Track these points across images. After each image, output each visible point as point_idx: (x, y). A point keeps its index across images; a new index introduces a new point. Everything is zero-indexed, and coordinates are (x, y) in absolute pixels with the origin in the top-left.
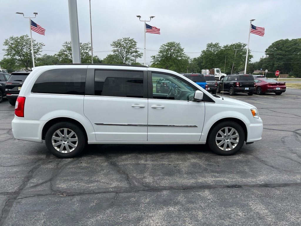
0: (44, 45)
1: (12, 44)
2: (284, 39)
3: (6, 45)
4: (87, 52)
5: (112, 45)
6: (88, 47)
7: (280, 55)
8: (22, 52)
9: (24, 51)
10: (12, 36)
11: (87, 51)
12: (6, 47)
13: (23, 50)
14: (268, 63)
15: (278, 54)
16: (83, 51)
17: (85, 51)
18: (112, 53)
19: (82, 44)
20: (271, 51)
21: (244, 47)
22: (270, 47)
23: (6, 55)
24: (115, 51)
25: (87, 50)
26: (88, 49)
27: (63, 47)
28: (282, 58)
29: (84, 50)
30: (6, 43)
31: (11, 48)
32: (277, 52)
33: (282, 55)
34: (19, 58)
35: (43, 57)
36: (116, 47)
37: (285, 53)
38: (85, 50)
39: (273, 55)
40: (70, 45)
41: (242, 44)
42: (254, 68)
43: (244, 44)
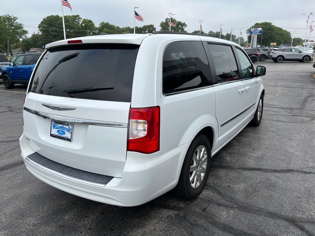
2: (54, 15)
7: (56, 31)
14: (44, 40)
15: (53, 31)
20: (44, 27)
21: (15, 20)
22: (42, 23)
28: (57, 35)
32: (51, 29)
33: (57, 32)
37: (60, 29)
39: (48, 31)
41: (12, 17)
42: (29, 45)
43: (15, 17)
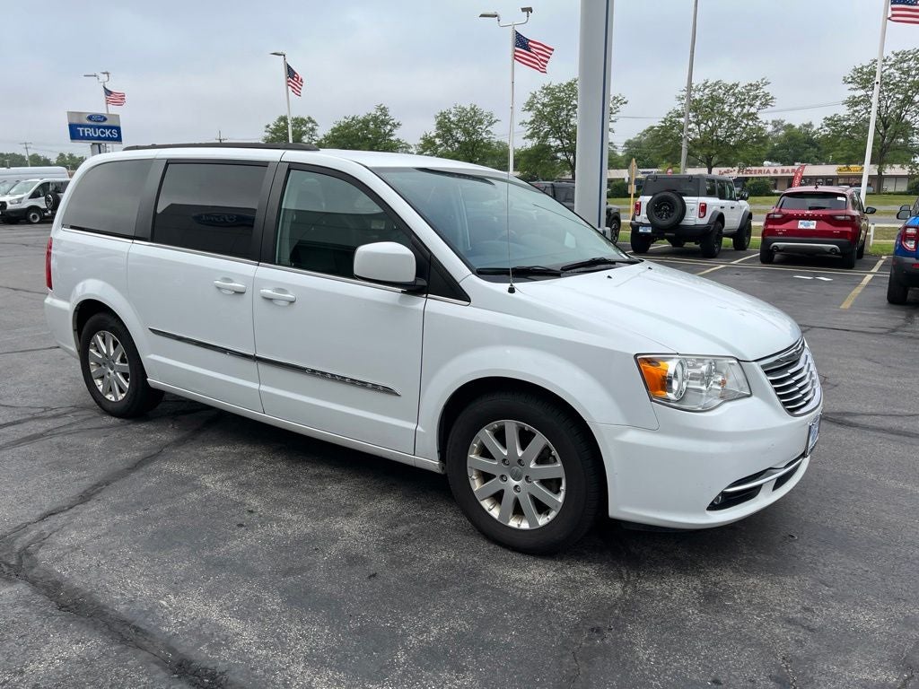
0: (625, 103)
1: (543, 105)
3: (529, 110)
4: (755, 114)
5: (850, 80)
6: (757, 97)
8: (566, 127)
9: (572, 123)
10: (547, 85)
11: (753, 110)
12: (529, 116)
13: (569, 121)
16: (739, 109)
17: (745, 111)
18: (844, 111)
19: (739, 89)
23: (528, 137)
24: (853, 103)
25: (751, 105)
26: (758, 103)
27: (679, 102)
29: (743, 107)
30: (530, 106)
31: (541, 117)
34: (559, 142)
35: (640, 138)
36: (863, 88)
38: (747, 107)
40: (701, 93)
